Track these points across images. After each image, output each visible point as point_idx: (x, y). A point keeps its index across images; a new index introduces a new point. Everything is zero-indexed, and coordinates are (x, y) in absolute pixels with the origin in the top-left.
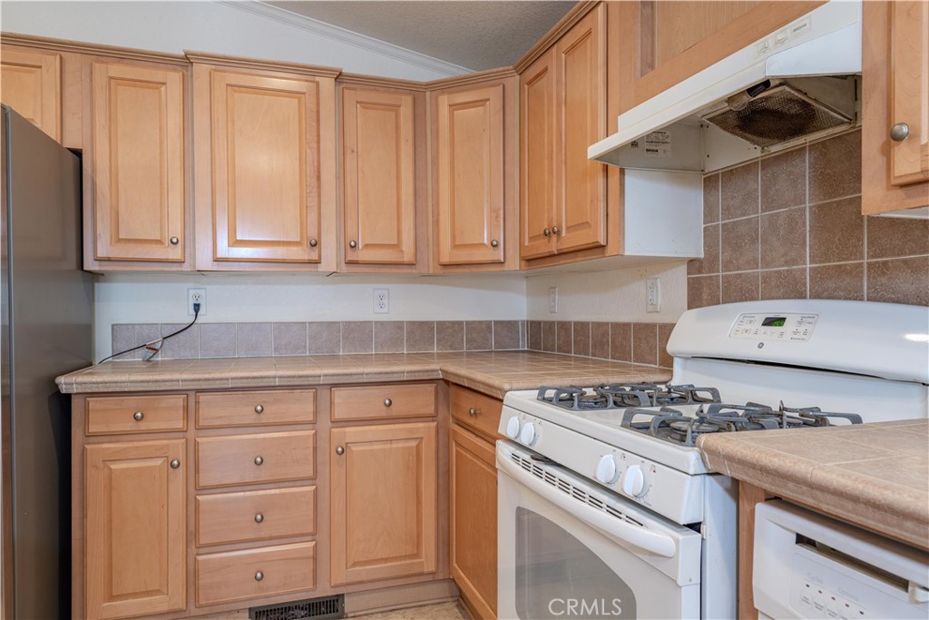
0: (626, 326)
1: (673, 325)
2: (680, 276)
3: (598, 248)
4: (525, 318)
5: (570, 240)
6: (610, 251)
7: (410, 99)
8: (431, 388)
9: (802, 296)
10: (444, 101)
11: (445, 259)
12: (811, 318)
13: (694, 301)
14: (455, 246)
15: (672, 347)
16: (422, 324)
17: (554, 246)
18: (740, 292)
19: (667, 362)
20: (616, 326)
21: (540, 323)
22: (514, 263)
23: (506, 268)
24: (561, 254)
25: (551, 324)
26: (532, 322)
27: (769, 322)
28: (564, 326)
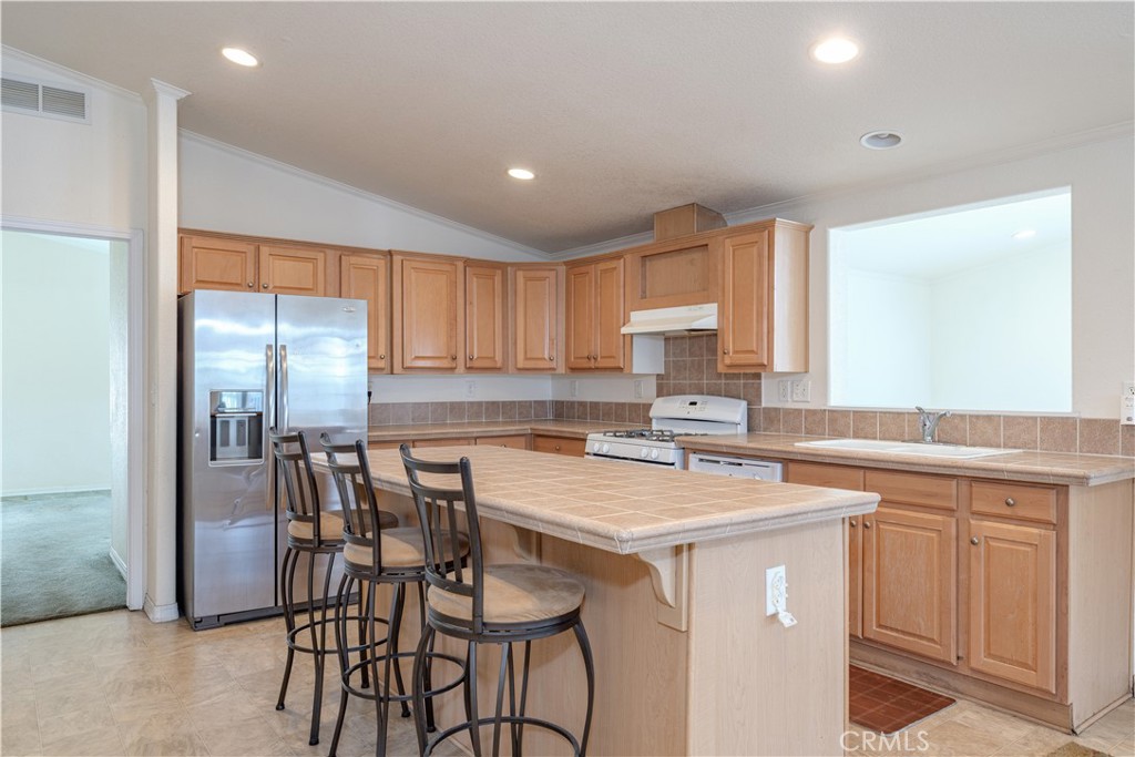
0: (623, 405)
1: (651, 405)
2: (653, 381)
3: (620, 369)
4: (551, 399)
5: (602, 363)
6: (626, 371)
7: (500, 272)
8: (523, 439)
9: (703, 394)
10: (520, 274)
11: (520, 365)
12: (705, 403)
13: (659, 395)
14: (526, 359)
15: (651, 414)
16: (493, 403)
17: (592, 364)
18: (679, 391)
19: (649, 421)
20: (617, 404)
21: (563, 402)
22: (562, 369)
23: (557, 372)
24: (597, 368)
25: (573, 403)
26: (557, 402)
27: (692, 404)
28: (582, 404)
